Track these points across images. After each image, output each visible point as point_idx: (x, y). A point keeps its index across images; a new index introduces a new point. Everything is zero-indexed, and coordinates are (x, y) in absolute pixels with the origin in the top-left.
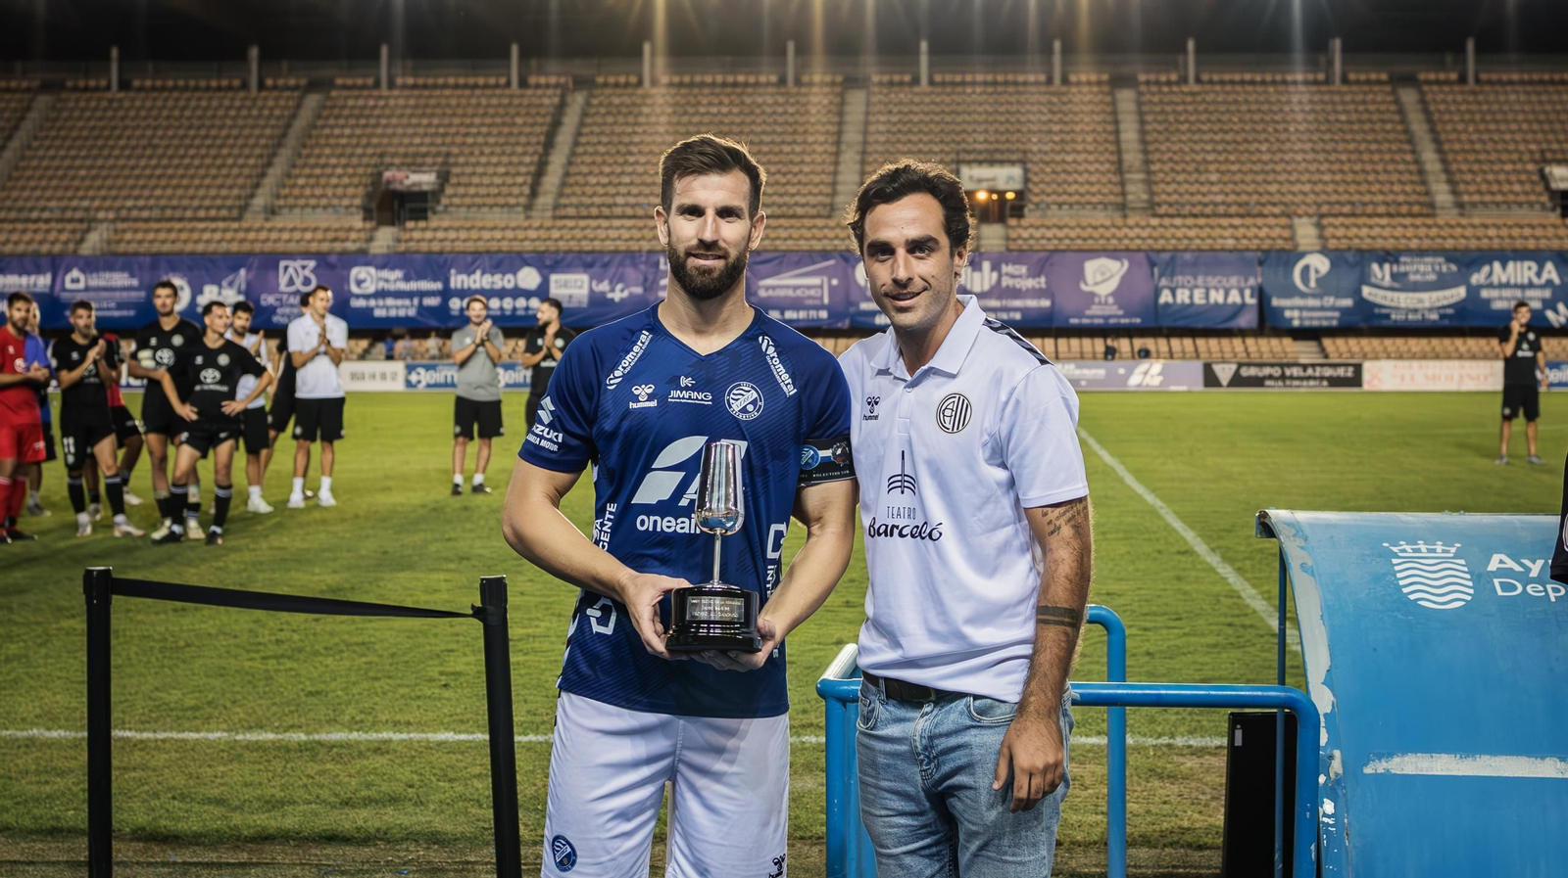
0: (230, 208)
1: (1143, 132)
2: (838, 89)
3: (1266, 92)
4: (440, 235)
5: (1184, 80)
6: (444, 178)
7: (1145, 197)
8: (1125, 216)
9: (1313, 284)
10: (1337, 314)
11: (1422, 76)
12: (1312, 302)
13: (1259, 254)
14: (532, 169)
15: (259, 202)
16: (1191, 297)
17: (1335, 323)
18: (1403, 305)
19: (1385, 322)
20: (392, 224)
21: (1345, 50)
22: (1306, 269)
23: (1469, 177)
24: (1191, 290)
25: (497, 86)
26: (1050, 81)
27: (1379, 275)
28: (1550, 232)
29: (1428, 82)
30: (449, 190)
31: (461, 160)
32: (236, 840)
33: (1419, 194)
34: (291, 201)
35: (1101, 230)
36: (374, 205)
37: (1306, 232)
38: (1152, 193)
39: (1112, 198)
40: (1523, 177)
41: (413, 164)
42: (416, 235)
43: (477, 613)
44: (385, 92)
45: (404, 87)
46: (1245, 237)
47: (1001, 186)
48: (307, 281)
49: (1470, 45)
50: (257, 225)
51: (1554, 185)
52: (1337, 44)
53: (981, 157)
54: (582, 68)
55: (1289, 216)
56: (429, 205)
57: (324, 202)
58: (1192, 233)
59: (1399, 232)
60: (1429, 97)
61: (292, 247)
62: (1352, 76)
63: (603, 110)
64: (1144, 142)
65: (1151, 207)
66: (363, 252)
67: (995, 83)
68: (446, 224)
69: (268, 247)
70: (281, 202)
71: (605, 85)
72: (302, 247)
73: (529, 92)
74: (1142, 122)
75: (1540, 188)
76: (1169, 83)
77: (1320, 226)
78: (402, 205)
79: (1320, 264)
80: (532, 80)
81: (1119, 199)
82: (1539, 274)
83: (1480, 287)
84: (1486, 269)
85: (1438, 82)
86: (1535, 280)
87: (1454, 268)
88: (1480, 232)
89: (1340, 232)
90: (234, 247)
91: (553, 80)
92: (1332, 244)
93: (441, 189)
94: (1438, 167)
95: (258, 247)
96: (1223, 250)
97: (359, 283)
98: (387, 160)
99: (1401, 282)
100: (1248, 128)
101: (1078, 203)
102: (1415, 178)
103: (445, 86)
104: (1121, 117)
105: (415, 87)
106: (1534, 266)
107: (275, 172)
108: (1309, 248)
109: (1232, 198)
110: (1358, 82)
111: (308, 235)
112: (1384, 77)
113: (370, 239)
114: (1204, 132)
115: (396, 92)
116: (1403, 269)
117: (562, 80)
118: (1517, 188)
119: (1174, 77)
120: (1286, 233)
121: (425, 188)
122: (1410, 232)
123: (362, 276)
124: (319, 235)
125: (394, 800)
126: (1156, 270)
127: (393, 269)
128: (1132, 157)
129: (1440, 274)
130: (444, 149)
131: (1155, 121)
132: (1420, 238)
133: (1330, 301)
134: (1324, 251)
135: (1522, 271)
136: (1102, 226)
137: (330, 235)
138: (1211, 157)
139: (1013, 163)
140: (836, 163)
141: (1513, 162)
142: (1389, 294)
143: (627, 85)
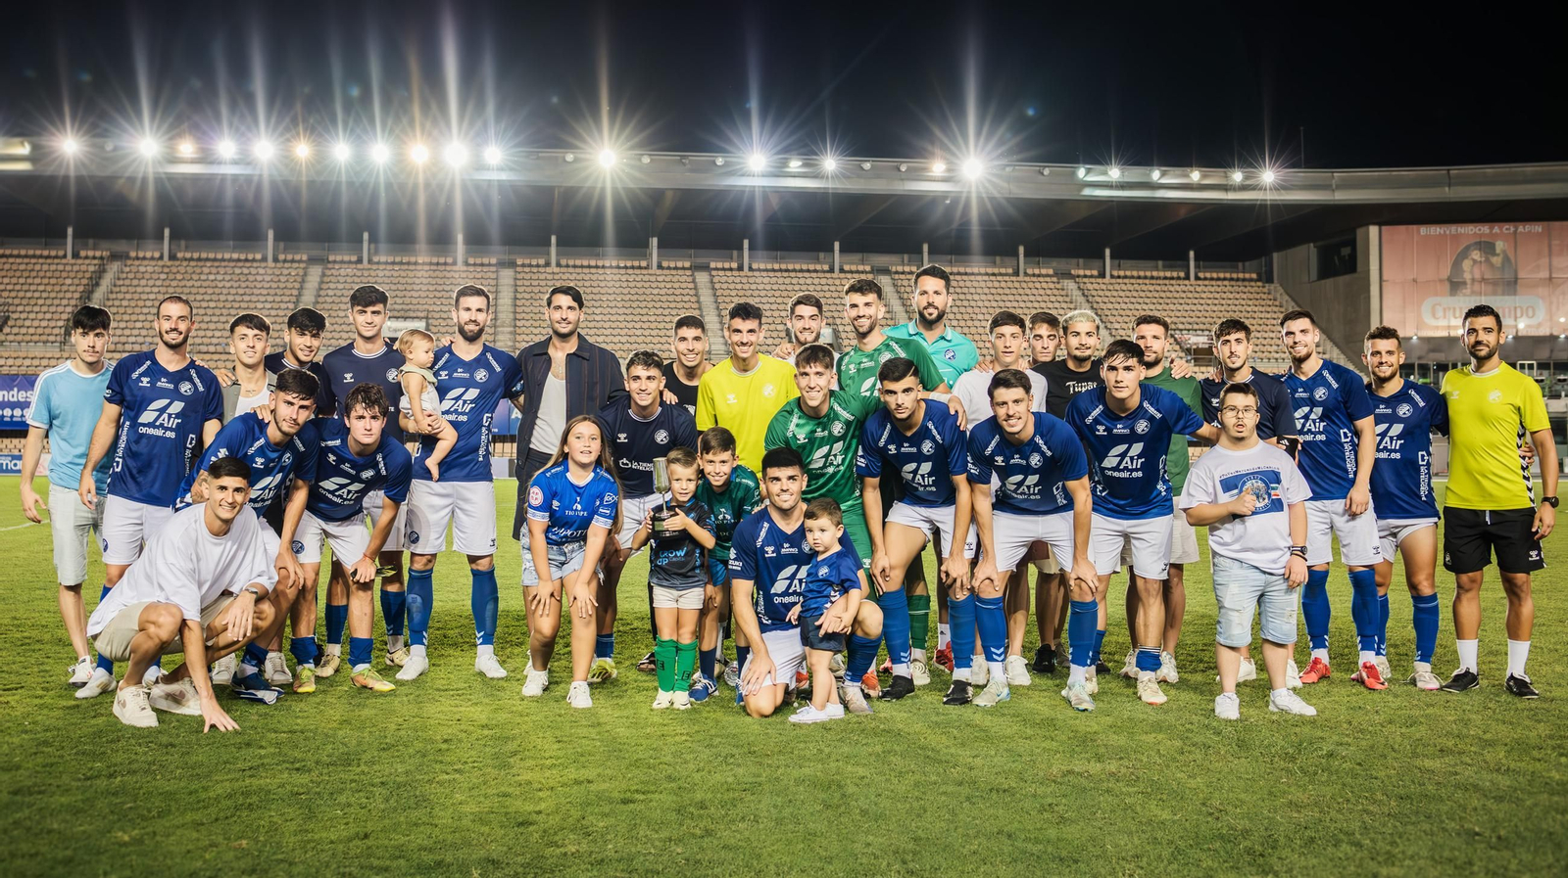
1: (516, 299)
11: (713, 265)
21: (660, 246)
25: (56, 257)
29: (717, 269)
52: (655, 241)
54: (122, 246)
60: (716, 280)
62: (665, 264)
63: (131, 276)
64: (515, 306)
71: (136, 258)
73: (80, 261)
74: (516, 291)
76: (538, 266)
80: (83, 253)
85: (724, 269)
91: (97, 253)
104: (501, 289)
110: (669, 268)
112: (687, 264)
117: (104, 254)
119: (542, 262)
131: (526, 292)
143: (152, 258)
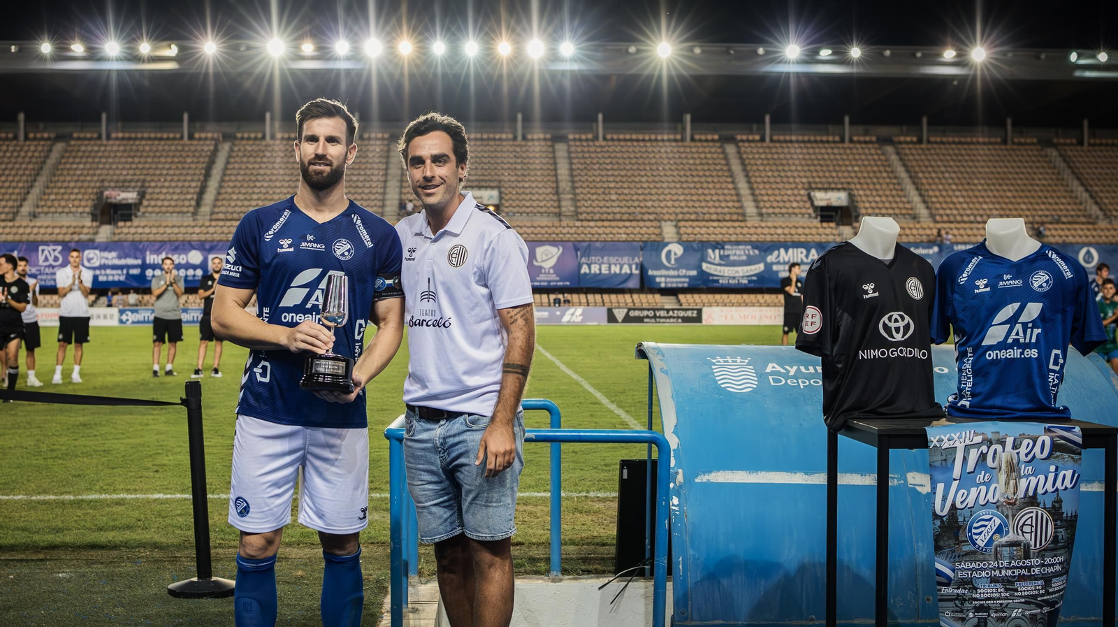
0: (7, 213)
1: (571, 170)
2: (386, 142)
3: (645, 146)
4: (140, 230)
5: (596, 138)
6: (142, 195)
7: (572, 209)
8: (560, 221)
9: (673, 262)
10: (687, 280)
11: (739, 137)
12: (672, 273)
13: (641, 243)
14: (197, 190)
15: (26, 209)
16: (600, 269)
17: (686, 285)
18: (726, 275)
19: (716, 285)
20: (109, 223)
21: (693, 121)
22: (669, 253)
23: (766, 198)
24: (600, 265)
25: (174, 139)
26: (515, 138)
27: (713, 256)
28: (814, 231)
29: (742, 141)
30: (145, 203)
31: (153, 184)
32: (36, 548)
33: (737, 208)
34: (46, 209)
35: (546, 229)
36: (98, 212)
37: (669, 231)
38: (576, 207)
39: (552, 209)
40: (798, 198)
41: (123, 187)
42: (125, 230)
43: (184, 402)
44: (105, 142)
45: (117, 139)
46: (632, 233)
47: (486, 202)
48: (56, 259)
49: (767, 118)
50: (24, 224)
51: (817, 203)
52: (688, 117)
53: (474, 184)
54: (228, 128)
55: (659, 221)
56: (133, 212)
57: (67, 210)
58: (600, 231)
59: (724, 231)
60: (743, 150)
61: (47, 238)
62: (697, 137)
63: (241, 154)
64: (572, 175)
65: (576, 215)
66: (92, 241)
67: (482, 139)
68: (143, 224)
69: (32, 237)
70: (40, 210)
71: (242, 139)
72: (53, 237)
73: (195, 142)
74: (571, 164)
75: (808, 205)
76: (587, 140)
77: (676, 226)
78: (115, 212)
79: (677, 250)
80: (197, 135)
81: (557, 210)
82: (807, 256)
83: (772, 263)
84: (776, 253)
85: (748, 141)
86: (805, 260)
87: (757, 252)
88: (772, 231)
89: (689, 230)
90: (10, 238)
91: (209, 135)
92: (685, 237)
93: (140, 203)
94: (748, 192)
95: (25, 238)
96: (619, 241)
97: (89, 260)
98: (106, 184)
99: (726, 261)
100: (635, 167)
101: (532, 212)
102: (735, 198)
103: (142, 139)
104: (558, 161)
105: (123, 139)
106: (804, 251)
107: (36, 191)
108: (671, 240)
109: (625, 210)
110: (700, 141)
111: (57, 231)
112: (716, 137)
113: (96, 233)
114: (608, 170)
115: (111, 142)
116: (727, 253)
117: (216, 135)
118: (795, 204)
119: (590, 136)
120: (657, 231)
121: (130, 201)
122: (732, 230)
123: (91, 256)
124: (64, 230)
125: (129, 527)
126: (579, 253)
127: (110, 251)
128: (565, 185)
129: (749, 256)
130: (142, 177)
131: (579, 163)
132: (737, 234)
133: (683, 272)
134: (680, 242)
135: (797, 255)
136: (546, 226)
137: (71, 230)
138: (612, 185)
139: (492, 188)
140: (385, 187)
141: (792, 189)
142: (719, 268)
143: (256, 139)
